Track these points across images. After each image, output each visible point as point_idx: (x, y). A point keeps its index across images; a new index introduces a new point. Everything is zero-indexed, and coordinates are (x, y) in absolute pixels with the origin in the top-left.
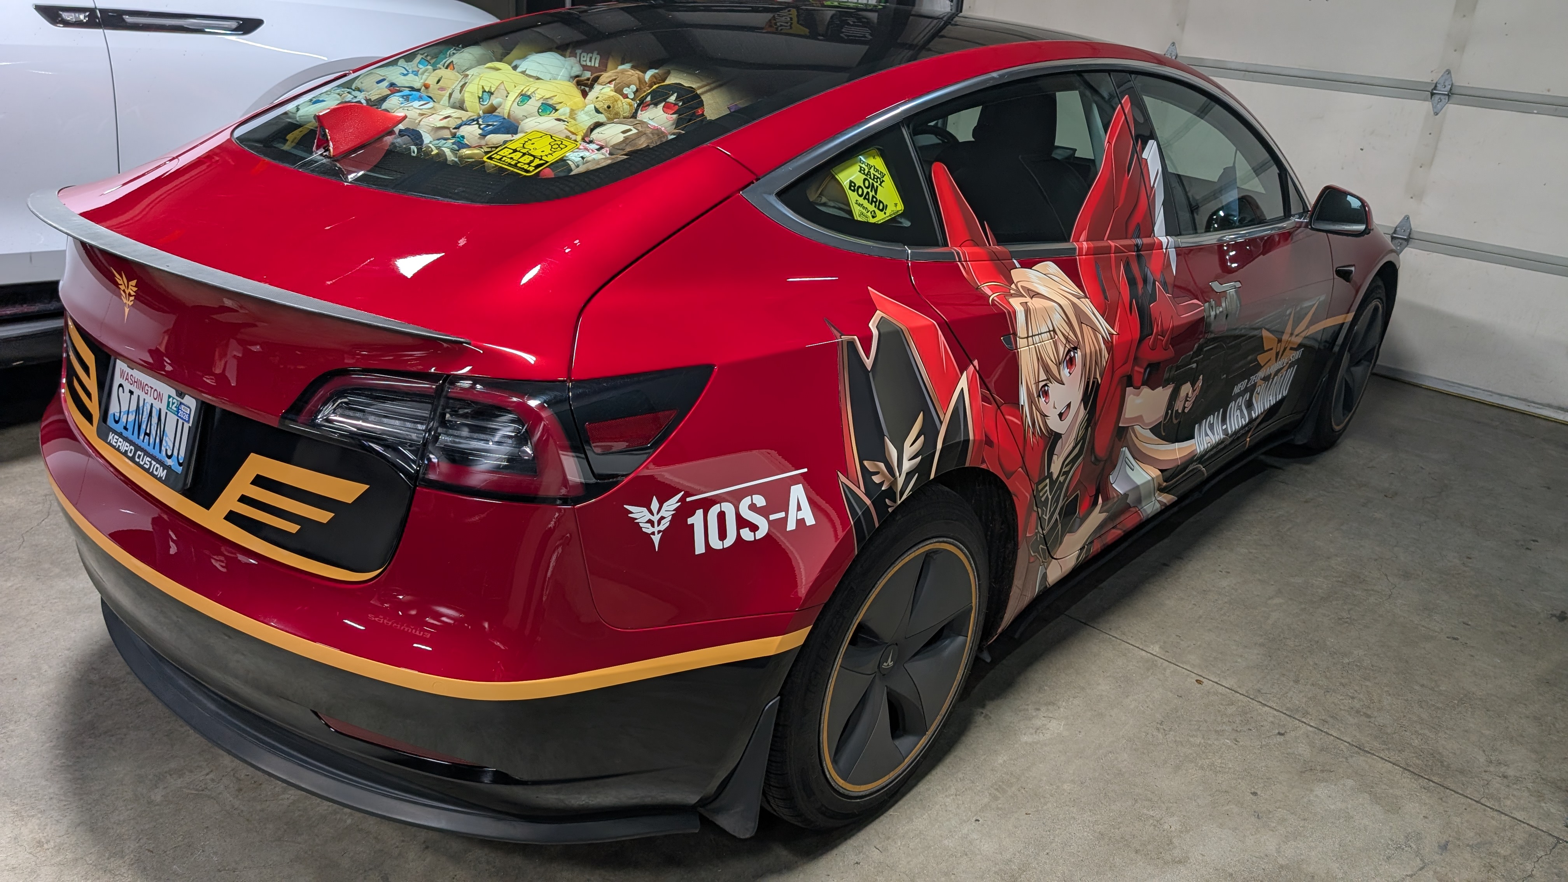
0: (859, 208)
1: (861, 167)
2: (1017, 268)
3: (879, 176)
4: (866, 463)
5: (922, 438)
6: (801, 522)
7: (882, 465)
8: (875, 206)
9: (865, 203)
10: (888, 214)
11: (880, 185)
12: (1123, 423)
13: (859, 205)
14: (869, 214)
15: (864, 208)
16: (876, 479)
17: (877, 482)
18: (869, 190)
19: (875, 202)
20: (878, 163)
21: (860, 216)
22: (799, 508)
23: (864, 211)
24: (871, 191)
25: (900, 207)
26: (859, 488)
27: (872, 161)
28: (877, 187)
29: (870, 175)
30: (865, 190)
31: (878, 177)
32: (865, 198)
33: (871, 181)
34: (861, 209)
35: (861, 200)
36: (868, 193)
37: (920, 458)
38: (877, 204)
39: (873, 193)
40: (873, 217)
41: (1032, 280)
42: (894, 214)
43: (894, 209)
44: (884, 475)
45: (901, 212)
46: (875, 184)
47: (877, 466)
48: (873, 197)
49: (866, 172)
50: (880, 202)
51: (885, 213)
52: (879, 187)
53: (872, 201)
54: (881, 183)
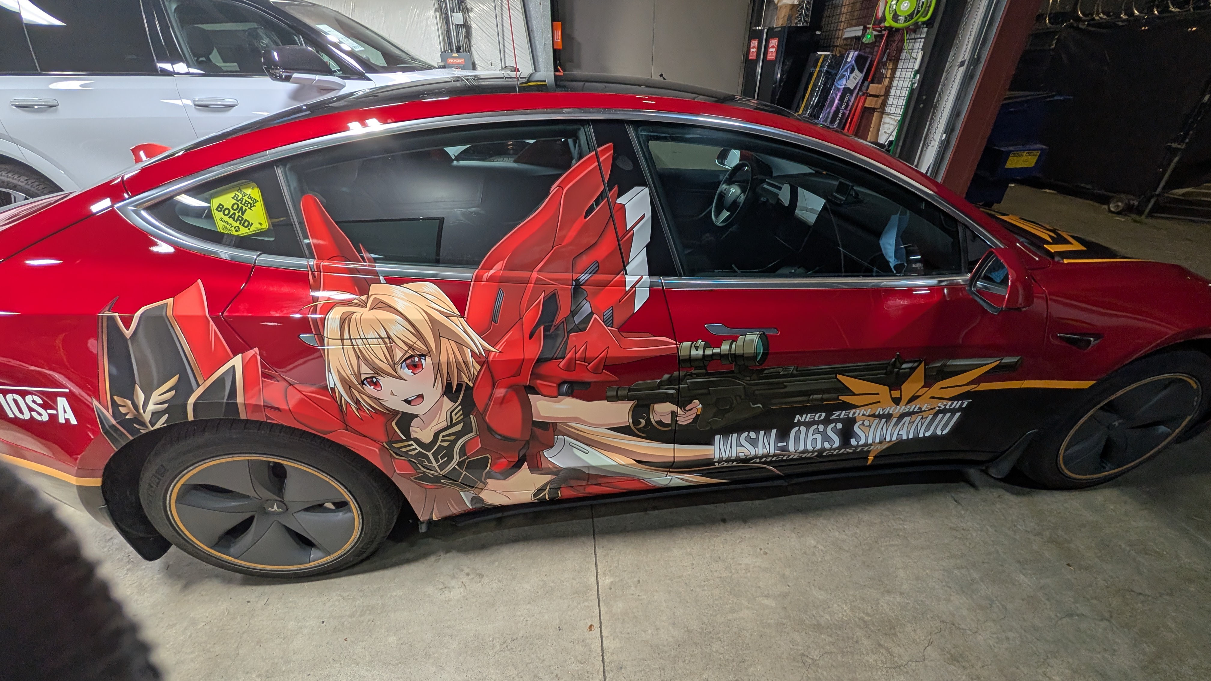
0: (223, 223)
1: (236, 194)
2: (381, 283)
3: (252, 202)
4: (115, 398)
5: (173, 392)
6: (67, 420)
7: (129, 402)
8: (240, 224)
9: (230, 221)
10: (251, 230)
11: (250, 208)
12: (536, 418)
13: (224, 221)
14: (233, 229)
15: (228, 224)
16: (123, 410)
17: (123, 412)
18: (236, 212)
19: (241, 221)
20: (253, 192)
21: (223, 229)
22: (65, 412)
23: (228, 226)
24: (239, 212)
25: (265, 226)
26: (108, 411)
27: (249, 191)
28: (246, 210)
29: (242, 201)
30: (232, 212)
31: (249, 203)
32: (230, 217)
33: (240, 205)
34: (226, 224)
35: (226, 218)
36: (234, 214)
37: (167, 405)
38: (242, 222)
39: (240, 214)
40: (236, 231)
41: (394, 295)
42: (258, 230)
43: (259, 226)
44: (129, 408)
45: (264, 230)
46: (244, 208)
47: (125, 402)
48: (239, 216)
49: (239, 198)
50: (246, 220)
51: (249, 229)
52: (248, 210)
53: (238, 219)
54: (251, 207)
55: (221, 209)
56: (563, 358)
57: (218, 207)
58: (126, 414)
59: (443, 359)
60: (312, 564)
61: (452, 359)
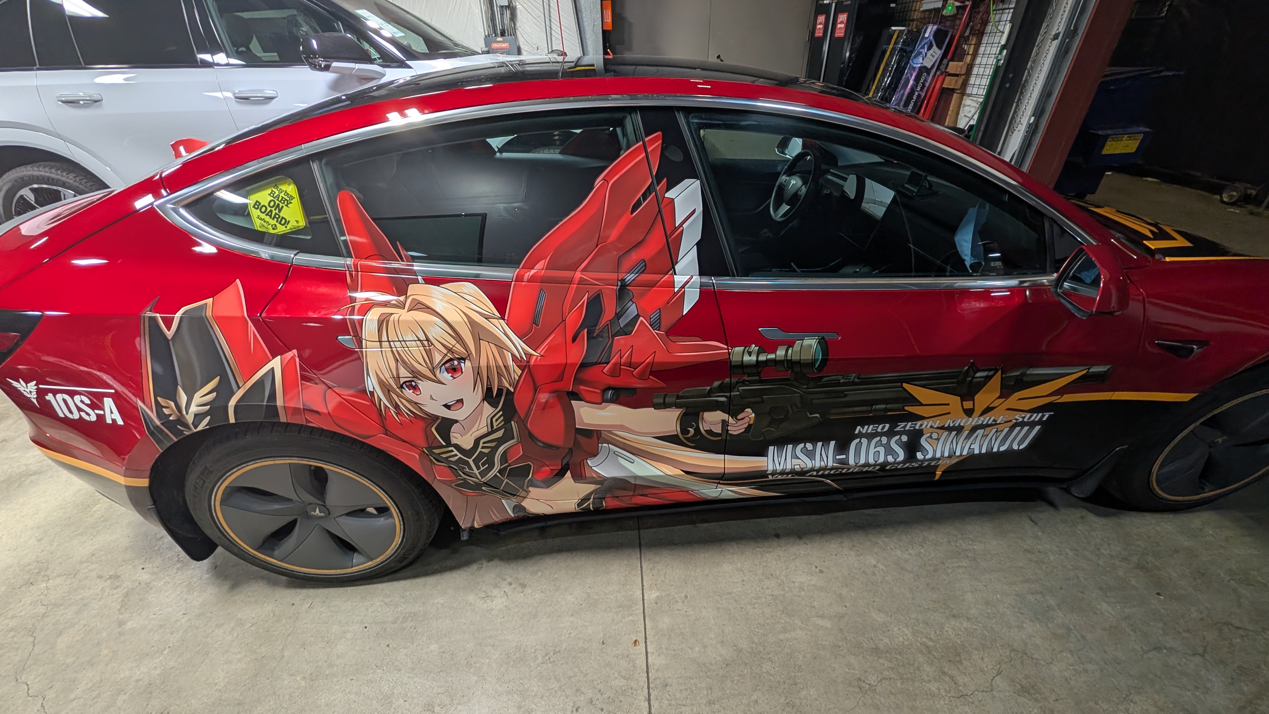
1: (272, 191)
2: (419, 283)
4: (159, 399)
5: (215, 394)
6: (114, 421)
7: (172, 404)
10: (288, 228)
12: (579, 425)
13: (261, 219)
15: (265, 221)
16: (166, 411)
22: (112, 412)
23: (265, 224)
25: (302, 223)
26: (152, 412)
29: (278, 198)
31: (286, 200)
32: (267, 215)
33: (277, 202)
35: (263, 216)
36: (271, 211)
38: (279, 219)
39: (277, 211)
40: (274, 229)
41: (433, 295)
42: (295, 228)
43: (295, 224)
44: (172, 410)
45: (301, 228)
47: (168, 403)
52: (285, 207)
54: (288, 204)
55: (258, 206)
56: (608, 363)
57: (255, 204)
58: (170, 415)
59: (483, 363)
60: (355, 569)
61: (492, 363)
